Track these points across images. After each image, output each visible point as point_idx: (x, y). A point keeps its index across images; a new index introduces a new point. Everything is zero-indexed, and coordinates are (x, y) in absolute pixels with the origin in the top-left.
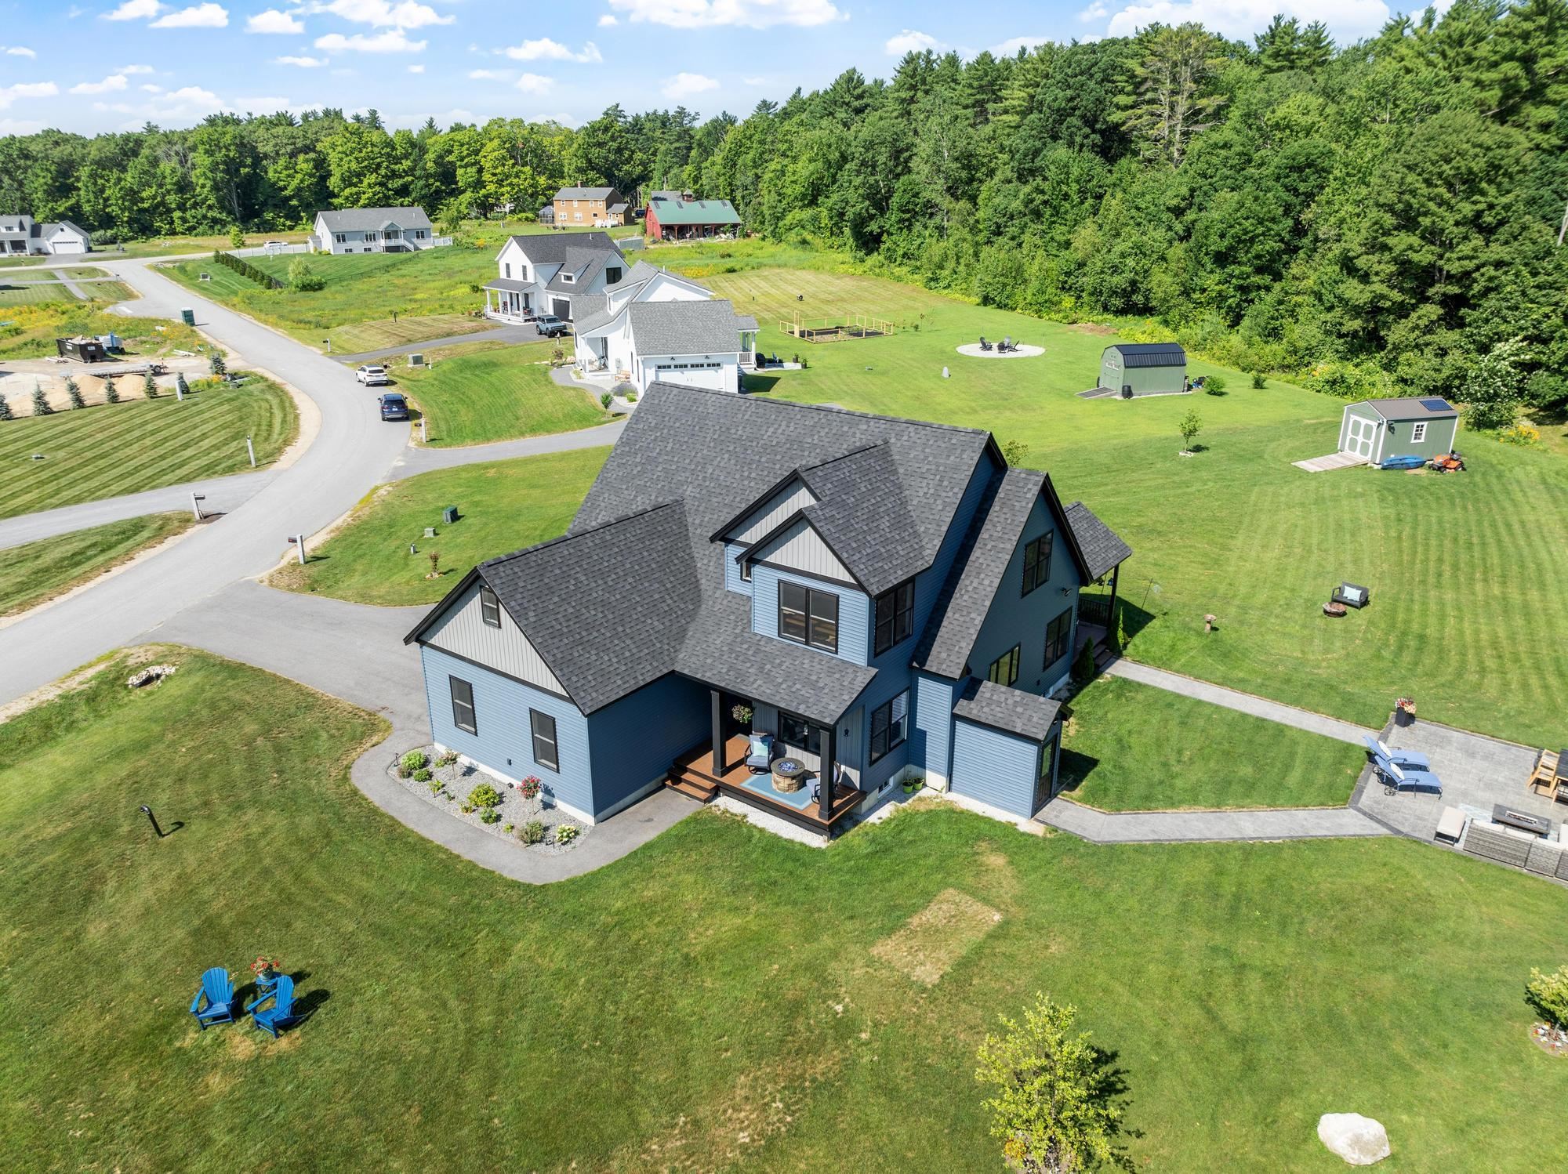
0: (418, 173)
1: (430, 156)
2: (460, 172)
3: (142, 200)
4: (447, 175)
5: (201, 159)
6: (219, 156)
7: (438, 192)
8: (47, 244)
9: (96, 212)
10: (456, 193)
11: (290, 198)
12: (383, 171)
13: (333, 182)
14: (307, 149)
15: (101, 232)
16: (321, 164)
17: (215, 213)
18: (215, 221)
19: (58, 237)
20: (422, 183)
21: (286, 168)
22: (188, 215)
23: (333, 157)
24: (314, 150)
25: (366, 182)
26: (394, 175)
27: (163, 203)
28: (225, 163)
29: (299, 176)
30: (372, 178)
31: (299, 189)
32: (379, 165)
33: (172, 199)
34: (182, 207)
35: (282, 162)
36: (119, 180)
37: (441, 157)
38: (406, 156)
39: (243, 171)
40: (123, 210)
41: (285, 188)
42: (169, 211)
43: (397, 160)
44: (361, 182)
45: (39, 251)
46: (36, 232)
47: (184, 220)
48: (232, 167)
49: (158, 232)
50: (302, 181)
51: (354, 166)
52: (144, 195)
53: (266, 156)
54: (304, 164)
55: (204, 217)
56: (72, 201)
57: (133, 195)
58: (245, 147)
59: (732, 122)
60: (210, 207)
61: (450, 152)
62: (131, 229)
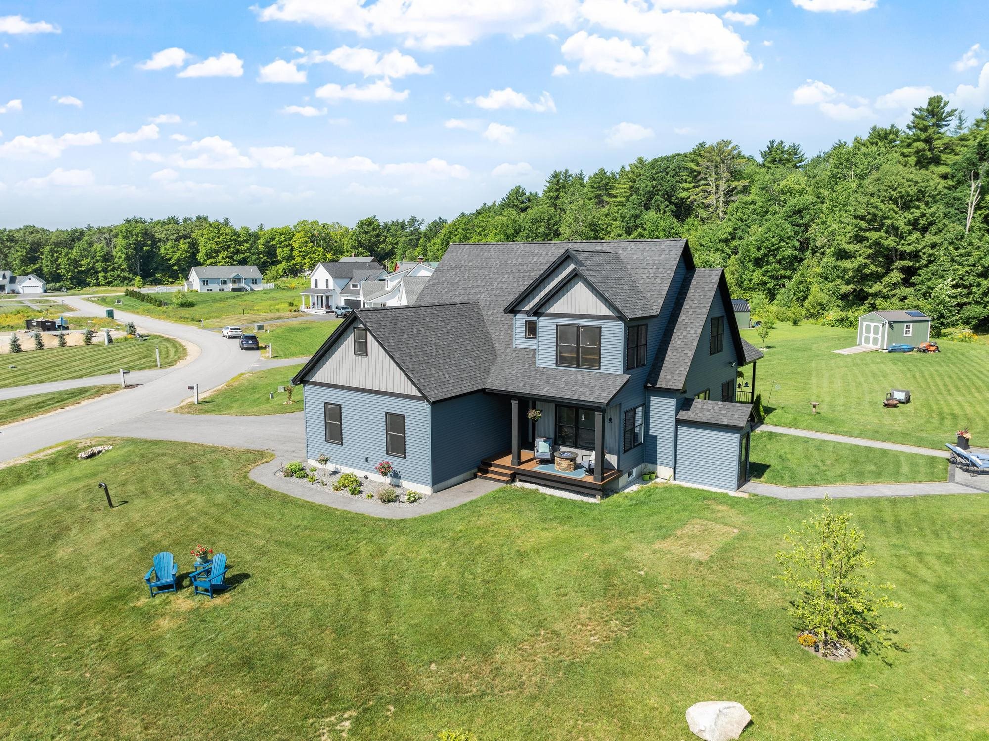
0: (253, 251)
1: (261, 241)
2: (279, 250)
3: (81, 266)
4: (271, 252)
5: (120, 242)
6: (131, 240)
7: (264, 262)
8: (18, 287)
9: (51, 273)
10: (276, 263)
11: (173, 265)
12: (231, 250)
13: (200, 256)
14: (185, 237)
15: (53, 284)
16: (194, 246)
17: (126, 274)
18: (125, 278)
19: (27, 283)
20: (255, 257)
21: (172, 247)
22: (108, 275)
23: (201, 241)
24: (190, 238)
25: (221, 256)
26: (238, 252)
27: (93, 268)
28: (134, 244)
29: (180, 252)
30: (225, 254)
31: (179, 260)
32: (229, 246)
33: (99, 266)
34: (105, 270)
35: (169, 244)
36: (68, 253)
37: (267, 242)
38: (246, 241)
39: (145, 249)
40: (68, 272)
41: (169, 259)
42: (97, 272)
43: (241, 244)
44: (218, 256)
45: (13, 291)
46: (13, 280)
47: (106, 278)
48: (139, 246)
49: (88, 285)
50: (181, 255)
51: (214, 246)
52: (82, 262)
53: (160, 240)
54: (183, 245)
55: (119, 276)
56: (38, 265)
57: (76, 263)
58: (148, 235)
59: (446, 222)
60: (123, 270)
61: (274, 239)
62: (72, 283)
